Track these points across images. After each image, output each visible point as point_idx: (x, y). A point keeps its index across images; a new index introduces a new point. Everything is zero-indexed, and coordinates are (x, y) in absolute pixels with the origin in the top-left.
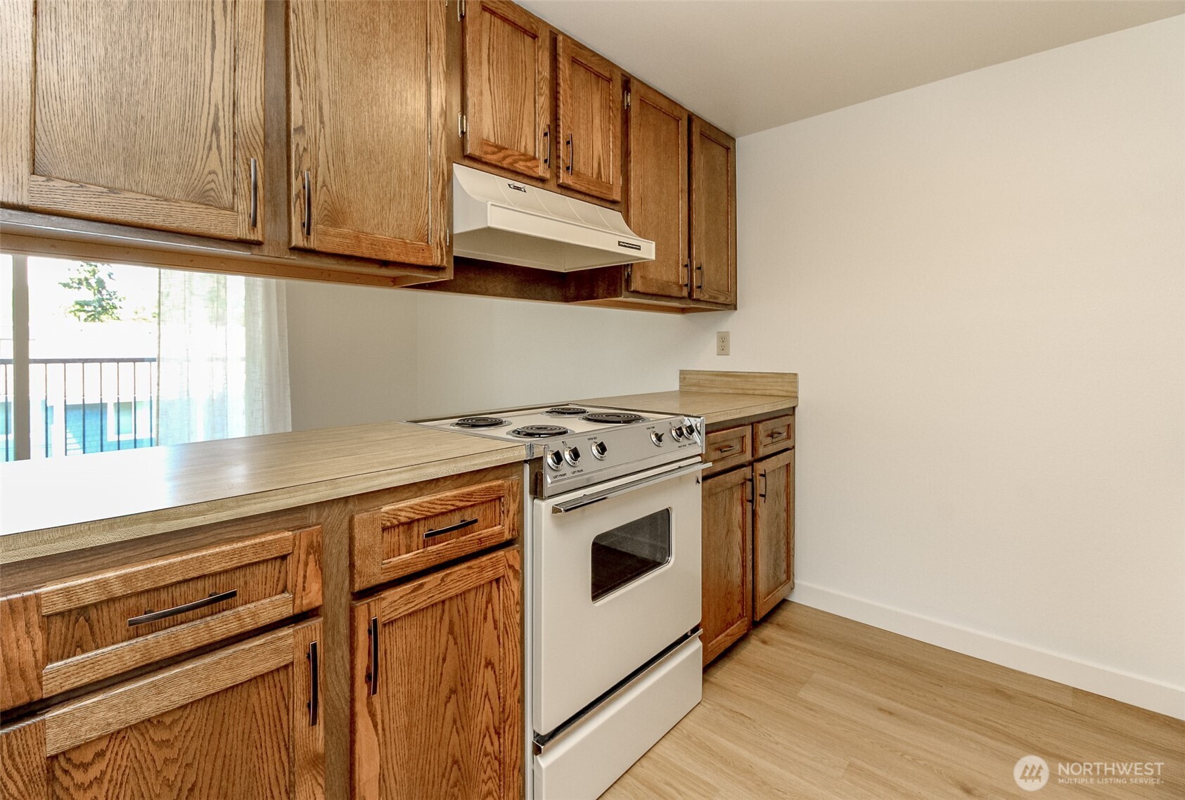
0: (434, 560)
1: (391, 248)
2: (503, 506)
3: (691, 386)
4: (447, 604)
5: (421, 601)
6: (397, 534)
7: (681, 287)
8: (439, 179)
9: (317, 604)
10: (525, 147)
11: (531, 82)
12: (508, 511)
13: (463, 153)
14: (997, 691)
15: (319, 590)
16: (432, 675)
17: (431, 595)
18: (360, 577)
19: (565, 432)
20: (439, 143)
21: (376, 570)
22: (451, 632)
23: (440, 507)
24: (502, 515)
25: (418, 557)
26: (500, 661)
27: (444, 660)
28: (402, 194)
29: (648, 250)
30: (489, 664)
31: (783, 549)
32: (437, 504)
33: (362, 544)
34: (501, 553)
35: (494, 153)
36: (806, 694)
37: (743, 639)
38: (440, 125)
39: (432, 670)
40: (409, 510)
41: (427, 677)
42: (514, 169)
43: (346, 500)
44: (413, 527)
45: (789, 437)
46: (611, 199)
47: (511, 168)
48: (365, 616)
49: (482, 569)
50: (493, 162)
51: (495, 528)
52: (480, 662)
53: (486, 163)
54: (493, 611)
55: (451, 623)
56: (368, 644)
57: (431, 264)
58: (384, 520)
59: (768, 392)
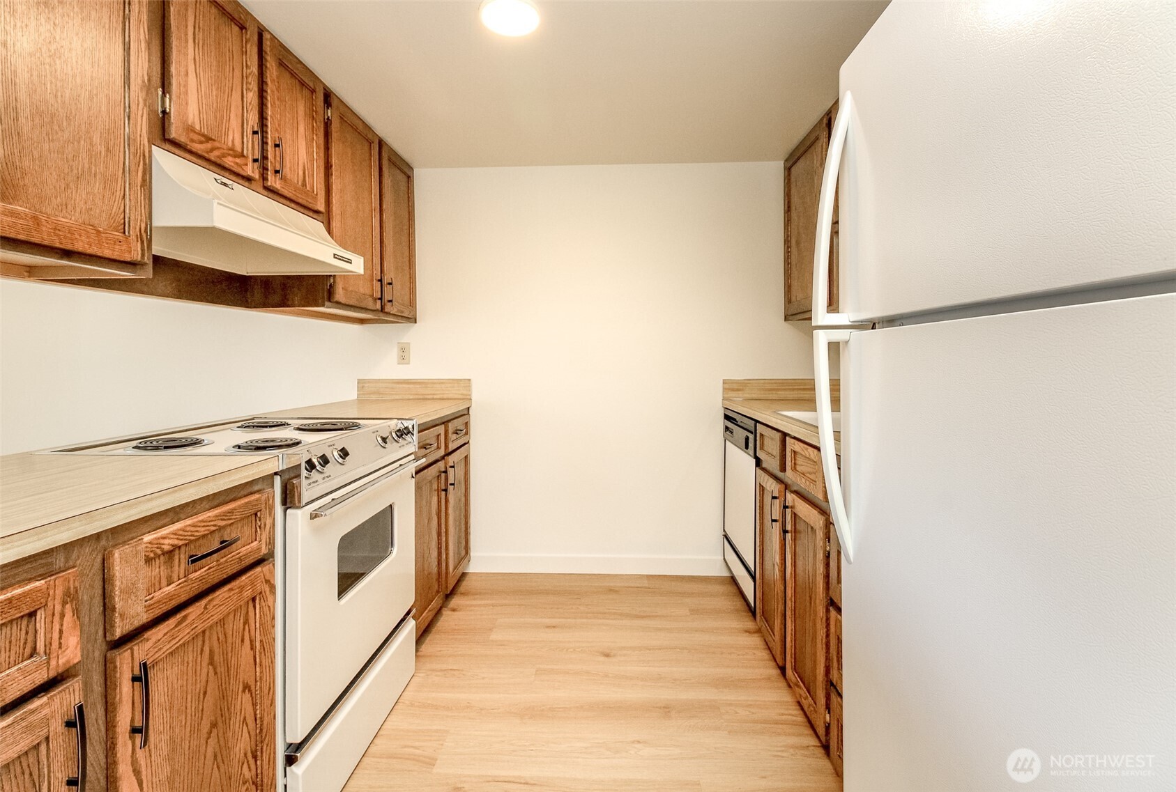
0: (196, 588)
1: (80, 236)
2: (260, 520)
3: (370, 394)
4: (207, 633)
5: (185, 633)
6: (157, 566)
7: (375, 299)
8: (140, 161)
9: (76, 661)
10: (233, 141)
11: (238, 73)
12: (265, 525)
13: (164, 135)
14: (611, 590)
15: (78, 643)
16: (193, 714)
17: (195, 625)
18: (123, 620)
19: (298, 443)
20: (139, 120)
21: (140, 609)
22: (211, 662)
23: (203, 529)
24: (258, 529)
25: (181, 587)
26: (256, 682)
27: (205, 693)
28: (93, 172)
29: (357, 265)
30: (247, 687)
31: (463, 527)
32: (199, 527)
33: (124, 582)
34: (258, 569)
35: (201, 142)
36: (496, 636)
37: (438, 613)
38: (141, 100)
39: (193, 708)
40: (172, 536)
41: (189, 716)
42: (222, 164)
43: (97, 536)
44: (174, 555)
45: (466, 433)
46: (316, 209)
47: (219, 161)
48: (129, 663)
49: (242, 588)
50: (200, 152)
51: (252, 545)
52: (239, 688)
53: (191, 152)
54: (249, 631)
55: (212, 652)
56: (131, 695)
57: (129, 260)
58: (148, 552)
59: (445, 396)
